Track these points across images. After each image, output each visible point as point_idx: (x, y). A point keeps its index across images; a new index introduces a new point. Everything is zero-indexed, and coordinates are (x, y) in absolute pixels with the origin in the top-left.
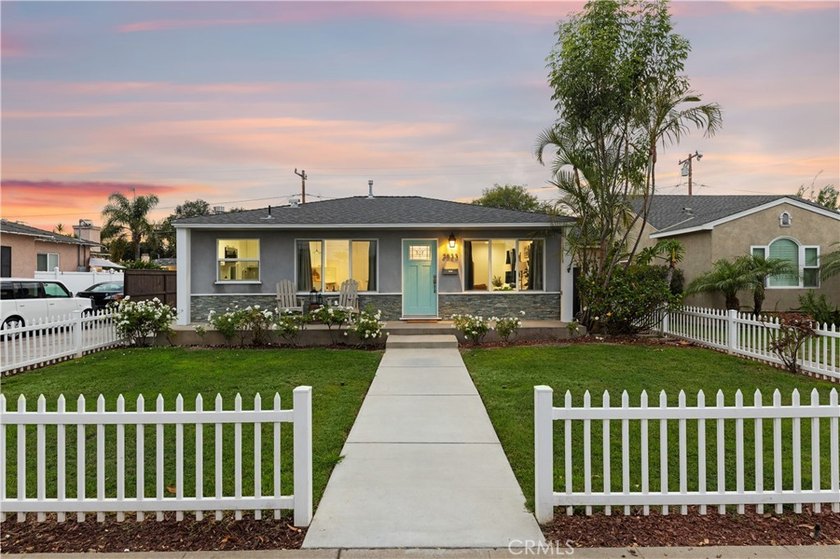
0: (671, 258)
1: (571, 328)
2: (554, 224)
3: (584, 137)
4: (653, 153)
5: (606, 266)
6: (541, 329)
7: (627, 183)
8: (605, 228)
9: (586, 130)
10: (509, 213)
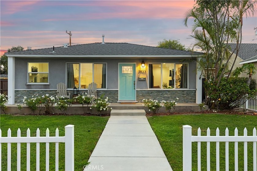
0: (250, 73)
1: (201, 106)
2: (193, 56)
3: (207, 13)
4: (241, 21)
5: (218, 76)
6: (186, 107)
7: (228, 36)
8: (218, 58)
9: (209, 10)
10: (171, 51)
